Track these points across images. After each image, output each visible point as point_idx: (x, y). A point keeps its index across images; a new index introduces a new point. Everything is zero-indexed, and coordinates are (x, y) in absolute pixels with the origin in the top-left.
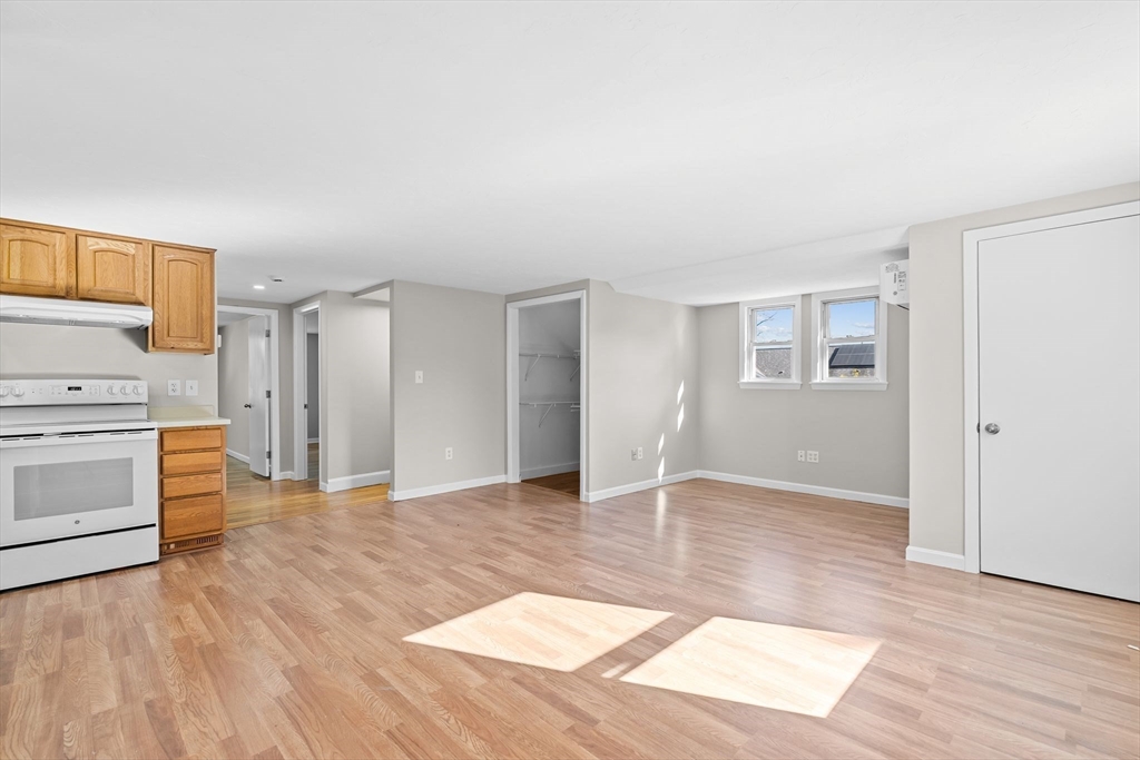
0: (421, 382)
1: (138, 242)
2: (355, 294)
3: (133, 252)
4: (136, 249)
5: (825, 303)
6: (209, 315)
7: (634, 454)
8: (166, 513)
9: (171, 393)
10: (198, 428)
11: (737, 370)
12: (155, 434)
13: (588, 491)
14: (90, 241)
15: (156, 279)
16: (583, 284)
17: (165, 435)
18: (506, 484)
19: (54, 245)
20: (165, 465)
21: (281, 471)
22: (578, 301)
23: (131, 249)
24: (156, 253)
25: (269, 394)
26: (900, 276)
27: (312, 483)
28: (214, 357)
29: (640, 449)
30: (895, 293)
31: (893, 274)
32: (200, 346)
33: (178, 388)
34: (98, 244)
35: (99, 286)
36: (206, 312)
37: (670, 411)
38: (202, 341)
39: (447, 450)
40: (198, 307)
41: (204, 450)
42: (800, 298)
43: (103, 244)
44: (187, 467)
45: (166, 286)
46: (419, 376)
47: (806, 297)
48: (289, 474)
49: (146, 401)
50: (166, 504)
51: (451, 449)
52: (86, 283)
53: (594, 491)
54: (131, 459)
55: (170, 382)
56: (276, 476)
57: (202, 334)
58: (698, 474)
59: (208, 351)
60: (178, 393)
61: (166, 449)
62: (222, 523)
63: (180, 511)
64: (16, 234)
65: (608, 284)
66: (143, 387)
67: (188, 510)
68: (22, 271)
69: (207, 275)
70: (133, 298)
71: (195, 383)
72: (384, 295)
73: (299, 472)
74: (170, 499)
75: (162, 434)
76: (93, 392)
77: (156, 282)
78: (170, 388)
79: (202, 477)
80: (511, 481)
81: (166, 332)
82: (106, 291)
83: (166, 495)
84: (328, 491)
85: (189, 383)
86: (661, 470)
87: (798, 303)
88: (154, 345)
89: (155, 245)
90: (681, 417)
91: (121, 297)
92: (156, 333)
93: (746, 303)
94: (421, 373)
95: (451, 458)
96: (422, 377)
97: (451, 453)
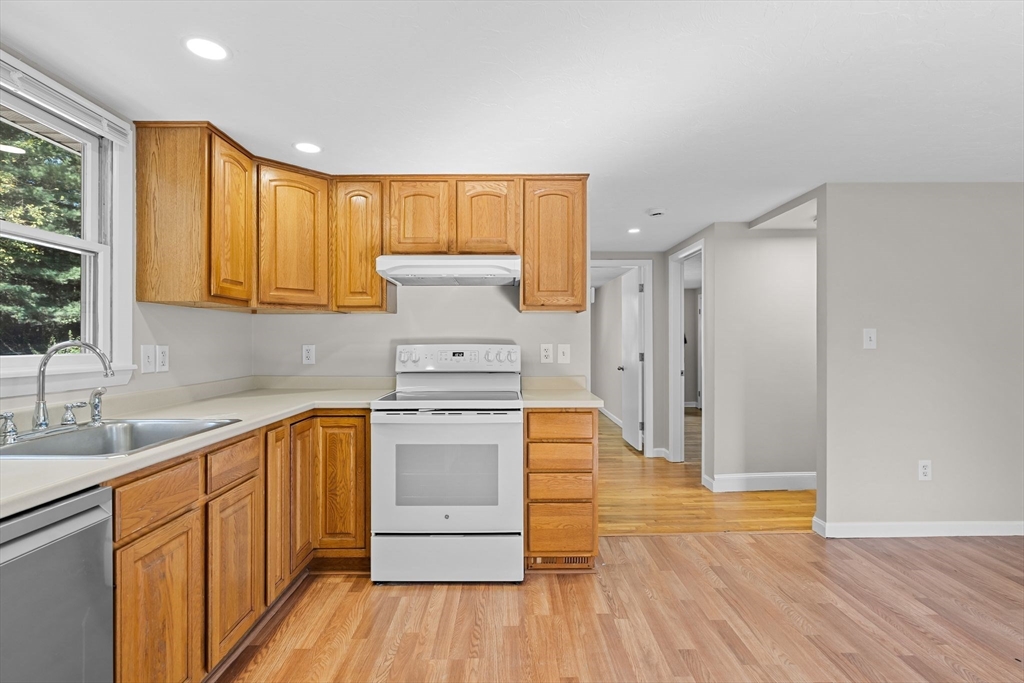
0: (873, 345)
1: (509, 179)
2: (750, 224)
3: (505, 191)
4: (508, 187)
6: (580, 260)
8: (532, 519)
9: (544, 360)
10: (566, 411)
12: (519, 417)
14: (468, 185)
15: (527, 221)
17: (532, 417)
19: (439, 197)
20: (531, 456)
21: (655, 447)
23: (502, 188)
24: (527, 187)
25: (642, 357)
27: (691, 472)
28: (587, 314)
32: (571, 301)
33: (551, 353)
34: (474, 187)
35: (475, 237)
36: (577, 257)
38: (573, 295)
39: (922, 463)
40: (568, 251)
41: (573, 441)
43: (479, 187)
44: (554, 461)
45: (536, 230)
46: (870, 337)
48: (662, 452)
49: (518, 369)
50: (533, 506)
51: (928, 462)
52: (464, 235)
54: (496, 446)
55: (543, 346)
56: (650, 453)
57: (573, 285)
59: (579, 308)
60: (550, 360)
61: (532, 435)
62: (593, 543)
63: (547, 518)
64: (409, 189)
66: (516, 351)
67: (556, 518)
68: (414, 228)
69: (579, 210)
70: (505, 247)
71: (566, 348)
72: (809, 211)
73: (675, 453)
74: (537, 501)
75: (529, 414)
76: (473, 358)
77: (526, 225)
78: (543, 353)
79: (570, 477)
81: (536, 286)
82: (482, 242)
83: (533, 495)
84: (715, 490)
85: (562, 347)
88: (524, 303)
89: (527, 179)
91: (493, 247)
92: (527, 288)
94: (873, 332)
95: (929, 478)
96: (874, 338)
97: (929, 470)
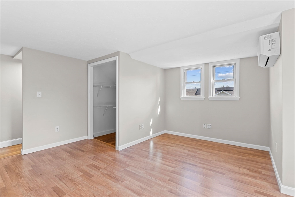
0: (40, 96)
2: (13, 57)
5: (213, 67)
7: (140, 127)
11: (180, 93)
13: (119, 145)
16: (117, 54)
18: (87, 140)
22: (115, 62)
26: (272, 41)
29: (142, 124)
30: (270, 50)
31: (269, 40)
37: (155, 109)
39: (56, 127)
42: (204, 64)
47: (207, 64)
51: (58, 127)
53: (121, 145)
58: (165, 132)
65: (128, 54)
80: (89, 139)
86: (151, 132)
87: (203, 67)
90: (159, 111)
93: (183, 67)
94: (40, 93)
95: (58, 131)
96: (41, 94)
97: (58, 129)
